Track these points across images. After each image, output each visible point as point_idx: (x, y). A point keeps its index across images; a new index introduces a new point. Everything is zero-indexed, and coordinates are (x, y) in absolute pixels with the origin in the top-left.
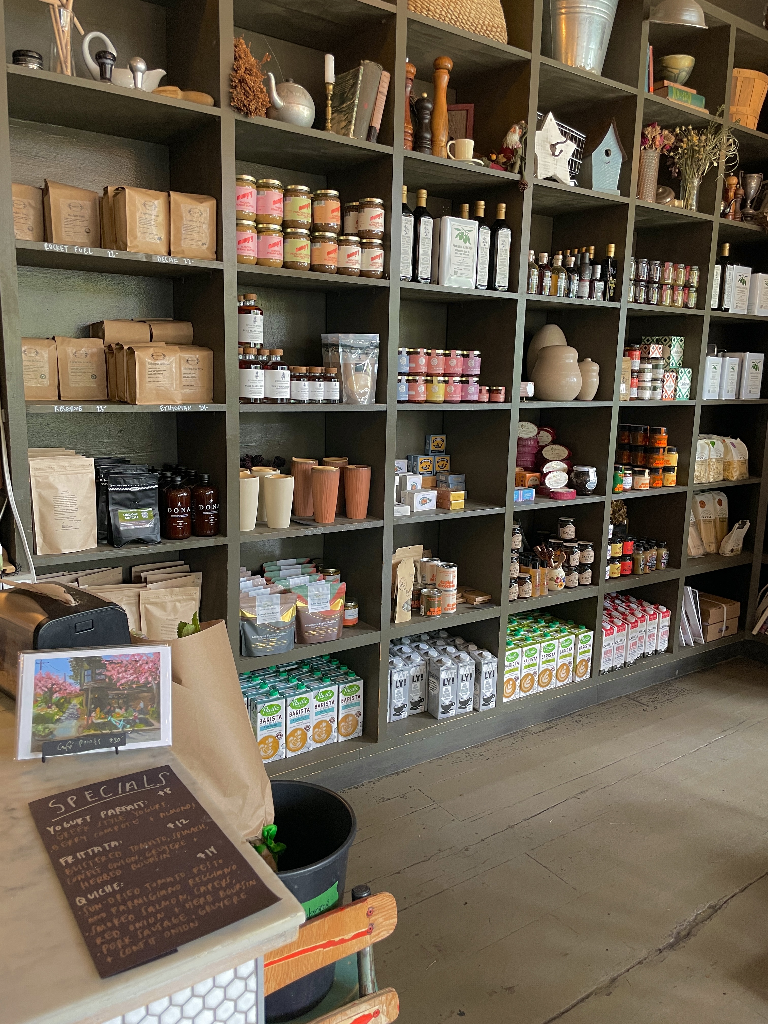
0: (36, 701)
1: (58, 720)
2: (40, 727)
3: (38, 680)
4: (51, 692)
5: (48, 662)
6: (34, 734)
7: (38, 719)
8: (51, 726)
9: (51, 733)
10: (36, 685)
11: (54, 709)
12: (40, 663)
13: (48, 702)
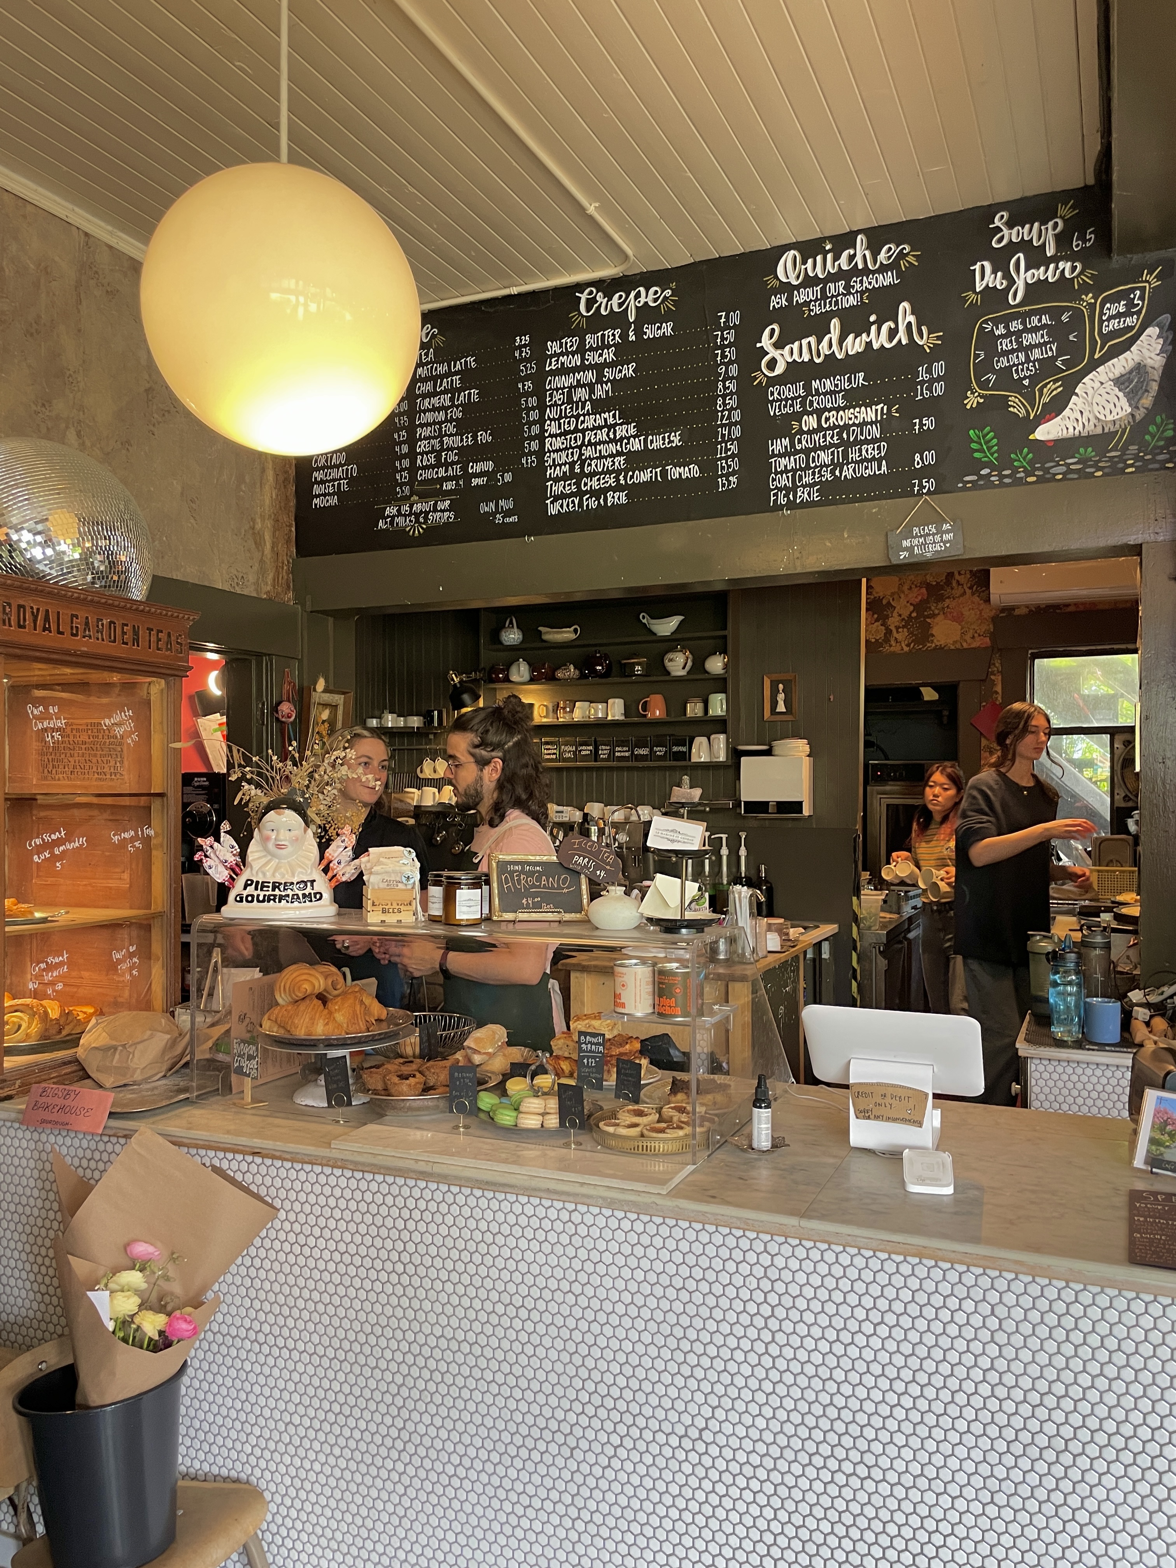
0: (1153, 1127)
1: (1168, 1147)
2: (1154, 1148)
3: (1157, 1112)
4: (1166, 1123)
5: (1167, 1100)
6: (1148, 1151)
7: (1153, 1141)
8: (1162, 1149)
9: (1161, 1154)
10: (1155, 1115)
11: (1166, 1137)
12: (1160, 1100)
13: (1162, 1130)
